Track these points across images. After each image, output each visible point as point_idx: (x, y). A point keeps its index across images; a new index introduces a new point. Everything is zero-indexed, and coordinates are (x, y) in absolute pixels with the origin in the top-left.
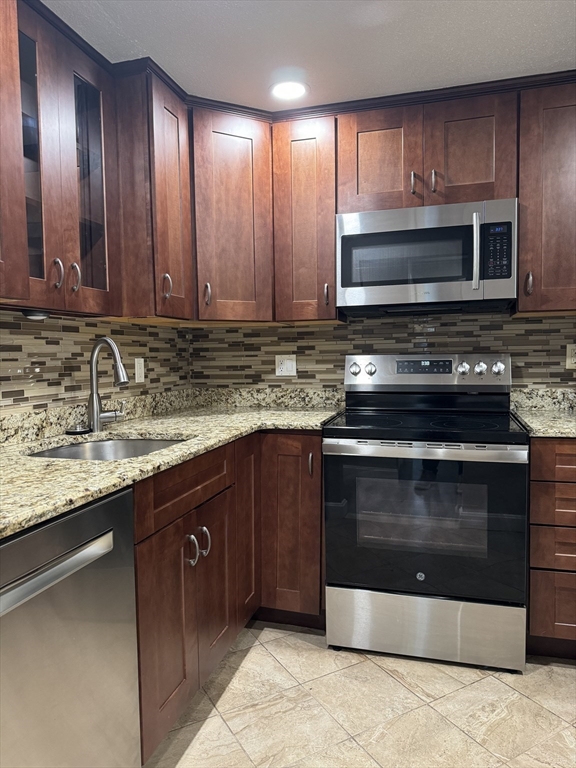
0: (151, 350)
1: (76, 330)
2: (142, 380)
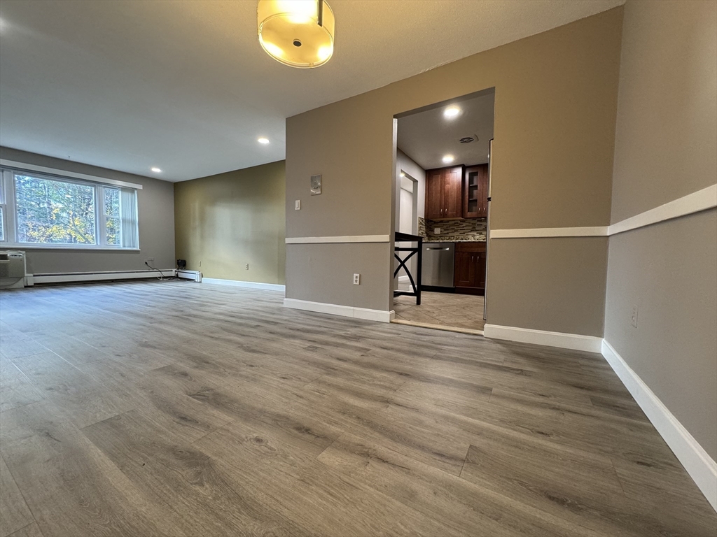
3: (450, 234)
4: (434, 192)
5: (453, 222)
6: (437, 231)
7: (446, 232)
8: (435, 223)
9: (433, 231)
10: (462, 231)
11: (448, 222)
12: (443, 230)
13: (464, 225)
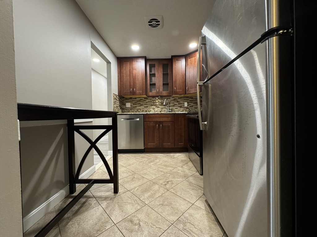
0: (190, 101)
1: (170, 98)
2: (187, 106)
3: (138, 108)
4: (125, 75)
5: (140, 99)
6: (128, 105)
7: (135, 106)
8: (126, 99)
9: (125, 105)
10: (146, 106)
11: (136, 98)
12: (132, 104)
13: (147, 101)
